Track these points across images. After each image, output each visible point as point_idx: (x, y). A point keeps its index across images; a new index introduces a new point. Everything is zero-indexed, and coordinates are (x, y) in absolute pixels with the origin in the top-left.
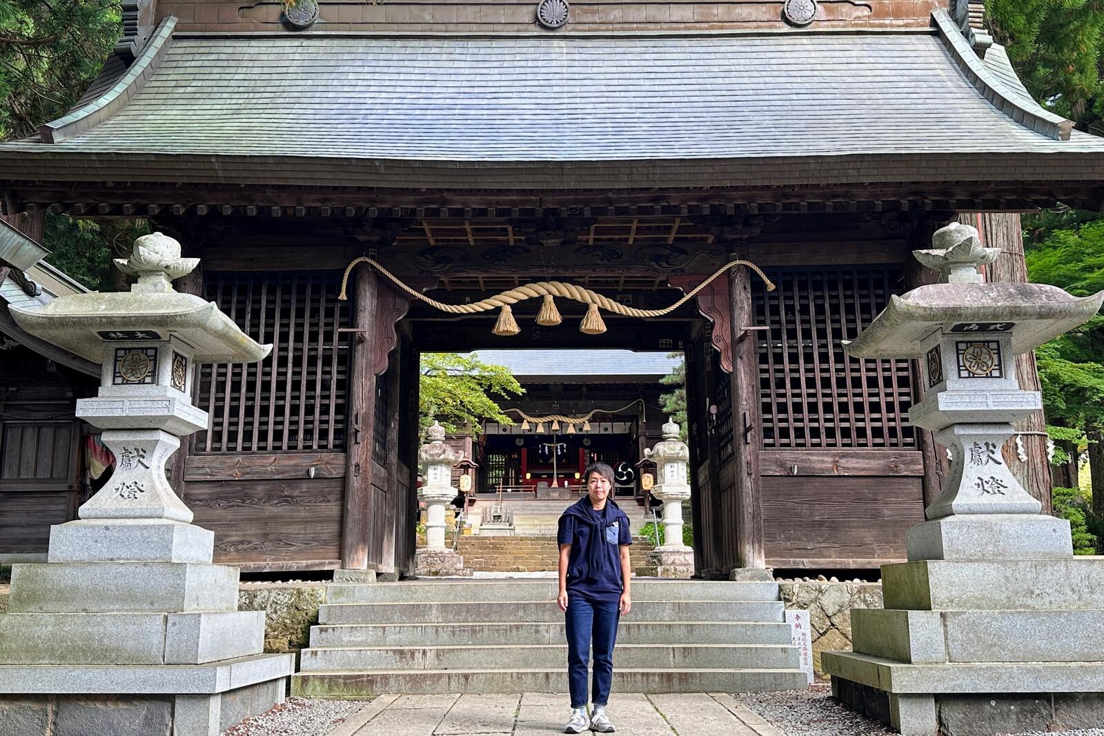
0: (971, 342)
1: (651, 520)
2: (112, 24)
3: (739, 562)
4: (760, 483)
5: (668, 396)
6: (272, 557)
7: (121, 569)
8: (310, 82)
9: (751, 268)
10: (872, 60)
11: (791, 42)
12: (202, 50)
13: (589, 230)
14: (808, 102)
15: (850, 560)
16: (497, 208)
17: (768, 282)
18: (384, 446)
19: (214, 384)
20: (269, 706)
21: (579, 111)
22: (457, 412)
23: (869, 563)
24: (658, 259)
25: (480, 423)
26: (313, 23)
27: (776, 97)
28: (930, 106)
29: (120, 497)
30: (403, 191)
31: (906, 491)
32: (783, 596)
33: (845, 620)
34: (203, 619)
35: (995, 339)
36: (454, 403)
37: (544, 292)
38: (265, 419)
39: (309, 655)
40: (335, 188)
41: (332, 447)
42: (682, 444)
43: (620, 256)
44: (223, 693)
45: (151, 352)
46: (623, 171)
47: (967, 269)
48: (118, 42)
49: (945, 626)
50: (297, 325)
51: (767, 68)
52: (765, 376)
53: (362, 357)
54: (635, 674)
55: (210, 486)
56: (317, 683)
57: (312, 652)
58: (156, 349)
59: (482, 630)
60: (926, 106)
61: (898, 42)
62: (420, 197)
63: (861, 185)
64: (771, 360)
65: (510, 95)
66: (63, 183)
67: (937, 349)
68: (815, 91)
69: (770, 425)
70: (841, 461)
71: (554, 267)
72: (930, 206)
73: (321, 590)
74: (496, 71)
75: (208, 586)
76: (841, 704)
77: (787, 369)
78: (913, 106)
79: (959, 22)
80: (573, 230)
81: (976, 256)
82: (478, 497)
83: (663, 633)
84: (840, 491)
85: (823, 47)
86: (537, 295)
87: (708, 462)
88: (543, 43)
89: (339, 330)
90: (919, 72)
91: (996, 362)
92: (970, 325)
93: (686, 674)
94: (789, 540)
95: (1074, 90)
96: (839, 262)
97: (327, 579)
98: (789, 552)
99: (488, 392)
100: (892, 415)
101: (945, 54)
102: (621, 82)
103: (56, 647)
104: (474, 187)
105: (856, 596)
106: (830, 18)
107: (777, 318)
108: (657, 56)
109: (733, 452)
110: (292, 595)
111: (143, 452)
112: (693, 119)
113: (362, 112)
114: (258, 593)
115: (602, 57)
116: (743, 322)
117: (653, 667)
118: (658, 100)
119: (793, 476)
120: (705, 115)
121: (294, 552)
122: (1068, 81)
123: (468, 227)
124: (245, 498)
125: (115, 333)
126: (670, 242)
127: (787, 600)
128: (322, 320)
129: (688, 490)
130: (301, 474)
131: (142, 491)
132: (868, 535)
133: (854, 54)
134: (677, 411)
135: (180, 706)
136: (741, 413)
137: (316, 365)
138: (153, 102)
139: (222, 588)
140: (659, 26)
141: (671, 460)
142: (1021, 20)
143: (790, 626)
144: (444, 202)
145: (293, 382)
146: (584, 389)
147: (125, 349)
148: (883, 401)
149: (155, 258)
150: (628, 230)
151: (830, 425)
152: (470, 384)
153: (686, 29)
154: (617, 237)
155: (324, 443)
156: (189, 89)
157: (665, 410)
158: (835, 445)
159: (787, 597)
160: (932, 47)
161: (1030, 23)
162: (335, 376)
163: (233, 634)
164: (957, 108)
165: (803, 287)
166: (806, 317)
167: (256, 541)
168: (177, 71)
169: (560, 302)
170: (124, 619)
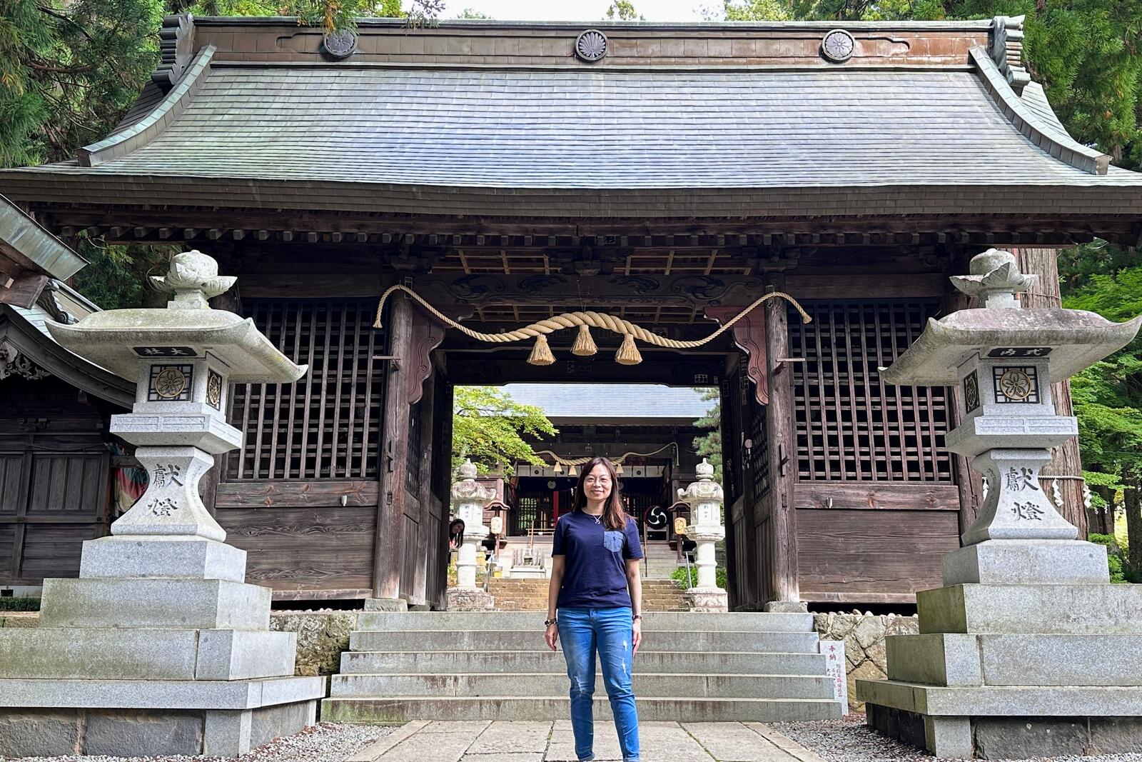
0: (1008, 368)
1: (684, 565)
2: (150, 53)
3: (773, 595)
4: (795, 515)
5: (702, 439)
6: (303, 585)
7: (153, 585)
8: (347, 112)
9: (788, 301)
10: (909, 96)
11: (829, 78)
12: (239, 79)
13: (625, 262)
14: (845, 136)
15: (886, 595)
16: (533, 237)
17: (804, 314)
18: (416, 477)
19: (247, 411)
20: (299, 728)
21: (617, 143)
22: (490, 453)
23: (905, 597)
24: (694, 290)
25: (512, 464)
26: (351, 54)
27: (814, 131)
28: (968, 141)
29: (153, 514)
30: (440, 218)
31: (942, 526)
32: (817, 628)
33: (880, 652)
34: (235, 635)
35: (1032, 364)
36: (487, 444)
37: (580, 322)
38: (298, 446)
39: (340, 680)
40: (372, 214)
41: (364, 475)
42: (715, 485)
43: (656, 287)
44: (255, 710)
45: (187, 369)
46: (661, 199)
47: (1004, 295)
48: (156, 70)
49: (981, 649)
50: (331, 353)
51: (805, 102)
52: (801, 408)
53: (397, 385)
54: (668, 702)
55: (241, 513)
56: (348, 708)
57: (343, 678)
58: (191, 366)
59: (515, 657)
60: (963, 142)
61: (935, 78)
62: (457, 224)
63: (899, 217)
64: (807, 392)
65: (547, 126)
66: (99, 206)
67: (974, 374)
68: (853, 125)
69: (805, 458)
70: (876, 494)
71: (589, 297)
72: (968, 238)
73: (352, 617)
74: (534, 103)
75: (240, 605)
76: (876, 731)
77: (823, 402)
78: (951, 142)
79: (996, 60)
80: (609, 261)
81: (1013, 282)
82: (509, 540)
83: (696, 662)
84: (875, 525)
85: (861, 83)
86: (572, 325)
87: (742, 497)
88: (581, 76)
89: (374, 357)
90: (957, 109)
91: (1033, 388)
92: (1007, 349)
93: (719, 702)
94: (823, 574)
95: (1111, 136)
96: (876, 295)
97: (358, 608)
98: (824, 586)
99: (520, 432)
100: (928, 449)
101: (982, 91)
102: (659, 115)
103: (87, 661)
104: (511, 214)
105: (891, 628)
106: (867, 55)
107: (814, 351)
108: (695, 90)
109: (768, 487)
110: (323, 621)
111: (176, 470)
112: (731, 152)
113: (399, 141)
114: (289, 619)
115: (640, 90)
116: (780, 354)
117: (686, 696)
118: (696, 132)
119: (829, 509)
120: (742, 147)
121: (325, 581)
122: (1105, 127)
123: (504, 257)
124: (276, 525)
125: (150, 348)
126: (707, 273)
127: (821, 632)
128: (357, 348)
129: (721, 532)
130: (334, 502)
131: (175, 508)
132: (903, 570)
133: (891, 90)
134: (712, 454)
135: (210, 723)
136: (777, 445)
137: (349, 393)
138: (190, 129)
139: (254, 607)
140: (697, 61)
141: (705, 501)
142: (1059, 63)
143: (824, 656)
144: (481, 230)
145: (327, 410)
146: (618, 431)
147: (161, 366)
148: (919, 435)
149: (192, 275)
150: (664, 262)
151: (866, 458)
152: (502, 424)
153: (724, 63)
154: (653, 269)
155: (357, 471)
156: (226, 117)
157: (698, 453)
158: (870, 479)
159: (822, 628)
160: (970, 84)
161: (1067, 67)
162: (369, 404)
163: (264, 653)
164: (995, 144)
165: (839, 320)
166: (842, 350)
167: (286, 569)
168: (215, 99)
169: (596, 332)
170: (156, 634)
